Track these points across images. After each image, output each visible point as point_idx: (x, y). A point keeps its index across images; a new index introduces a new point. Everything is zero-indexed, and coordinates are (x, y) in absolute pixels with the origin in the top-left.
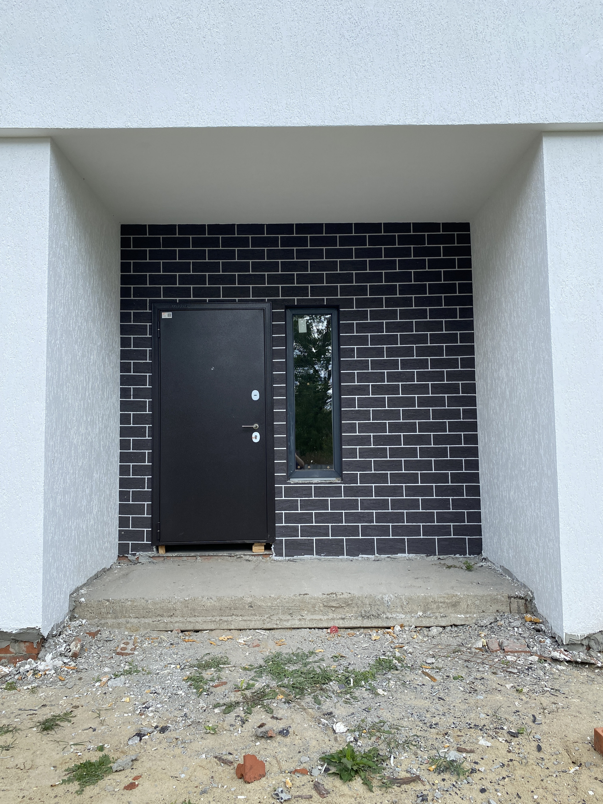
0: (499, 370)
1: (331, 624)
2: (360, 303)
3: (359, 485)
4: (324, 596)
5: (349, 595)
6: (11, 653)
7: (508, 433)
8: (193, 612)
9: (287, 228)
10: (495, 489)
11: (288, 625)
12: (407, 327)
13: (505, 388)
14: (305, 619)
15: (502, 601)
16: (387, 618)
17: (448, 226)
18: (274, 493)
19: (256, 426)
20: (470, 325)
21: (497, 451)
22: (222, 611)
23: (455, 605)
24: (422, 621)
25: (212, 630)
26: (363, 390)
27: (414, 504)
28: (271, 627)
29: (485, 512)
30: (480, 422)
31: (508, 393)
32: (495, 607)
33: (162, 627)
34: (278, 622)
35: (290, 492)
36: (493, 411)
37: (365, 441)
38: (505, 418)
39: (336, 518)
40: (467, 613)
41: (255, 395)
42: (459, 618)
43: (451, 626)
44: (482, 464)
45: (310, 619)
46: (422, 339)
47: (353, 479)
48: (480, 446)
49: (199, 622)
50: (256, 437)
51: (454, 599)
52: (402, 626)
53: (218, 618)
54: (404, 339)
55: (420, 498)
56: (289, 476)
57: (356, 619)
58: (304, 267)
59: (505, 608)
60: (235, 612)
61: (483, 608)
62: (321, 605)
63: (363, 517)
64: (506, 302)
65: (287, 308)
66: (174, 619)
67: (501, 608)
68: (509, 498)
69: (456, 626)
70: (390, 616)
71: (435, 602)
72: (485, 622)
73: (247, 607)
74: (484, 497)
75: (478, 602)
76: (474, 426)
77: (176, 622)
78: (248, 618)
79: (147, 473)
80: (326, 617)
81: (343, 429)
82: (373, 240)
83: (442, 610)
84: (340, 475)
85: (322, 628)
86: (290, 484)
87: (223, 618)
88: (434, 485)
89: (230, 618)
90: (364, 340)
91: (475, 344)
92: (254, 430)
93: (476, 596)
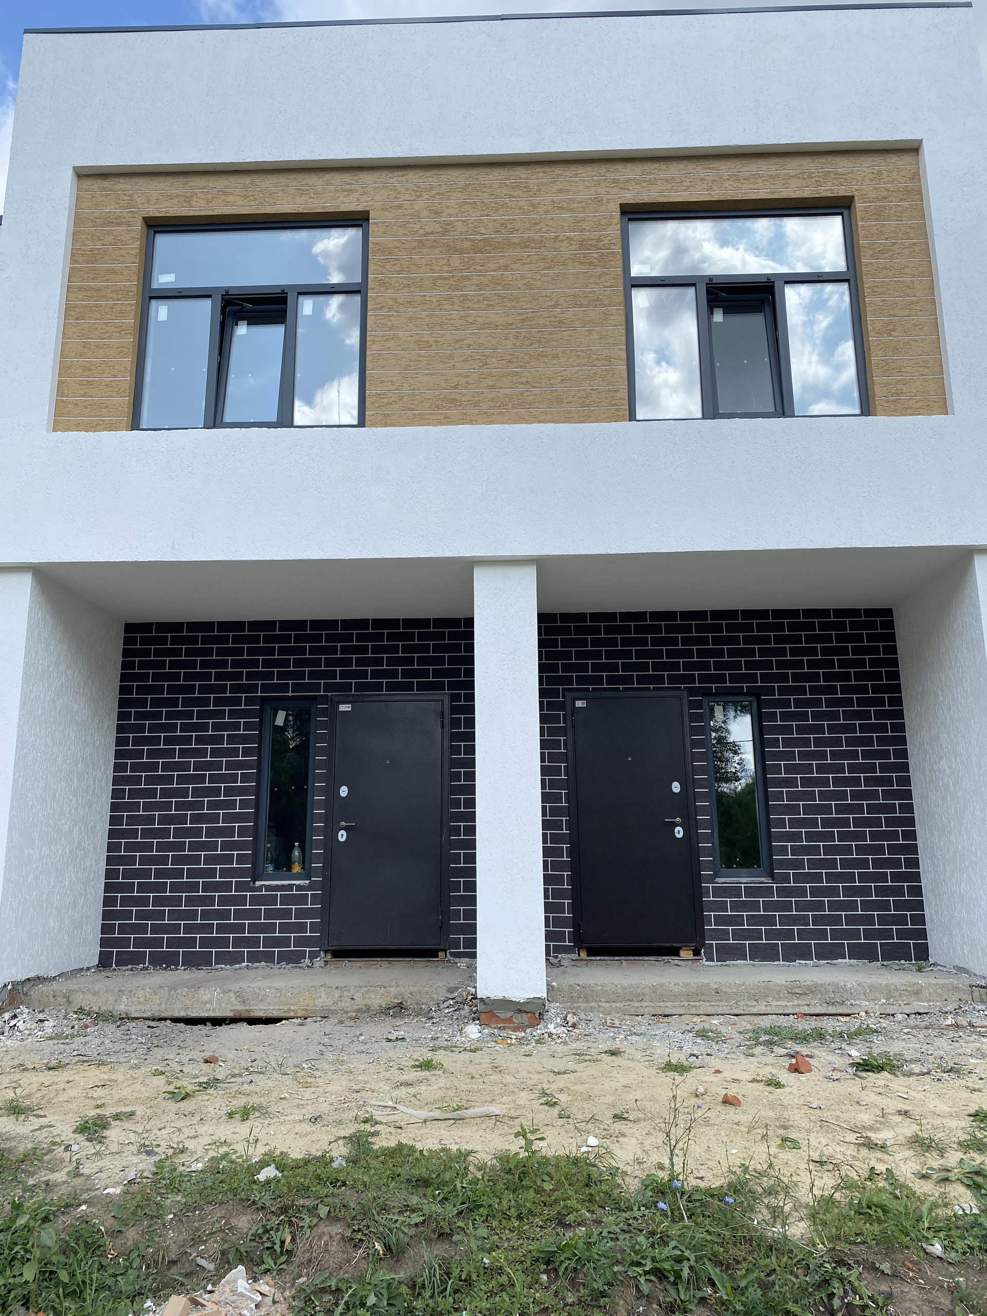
0: (939, 763)
1: (797, 1010)
2: (782, 691)
3: (792, 885)
4: (788, 983)
5: (812, 983)
6: (515, 1023)
7: (954, 826)
8: (662, 997)
9: (701, 615)
10: (942, 885)
11: (755, 1010)
12: (834, 716)
13: (948, 781)
14: (771, 1005)
15: (963, 990)
16: (851, 1005)
17: (870, 612)
18: (702, 893)
19: (678, 819)
20: (900, 714)
21: (942, 845)
22: (689, 996)
23: (917, 993)
24: (885, 1008)
25: (681, 1015)
26: (792, 783)
27: (852, 906)
28: (738, 1013)
29: (930, 913)
30: (918, 816)
31: (951, 785)
32: (957, 996)
33: (632, 1011)
34: (745, 1008)
35: (718, 892)
36: (934, 803)
37: (796, 837)
38: (950, 810)
39: (770, 921)
40: (930, 1001)
41: (676, 787)
42: (922, 1006)
43: (915, 1014)
44: (923, 861)
45: (776, 1005)
46: (851, 729)
47: (786, 878)
48: (920, 842)
49: (669, 1007)
50: (679, 832)
51: (916, 988)
52: (866, 1012)
53: (686, 1004)
54: (831, 729)
55: (859, 899)
56: (716, 875)
57: (821, 1005)
58: (720, 653)
59: (965, 997)
60: (702, 998)
61: (945, 996)
62: (786, 992)
63: (798, 920)
64: (943, 695)
65: (703, 695)
66: (644, 1004)
67: (963, 997)
68: (960, 892)
69: (920, 1014)
70: (854, 1003)
71: (897, 990)
72: (949, 1008)
73: (713, 993)
74: (928, 897)
75: (939, 991)
76: (911, 822)
77: (646, 1007)
78: (716, 1004)
79: (566, 869)
80: (791, 1004)
81: (772, 824)
82: (792, 627)
83: (904, 998)
84: (772, 876)
85: (788, 1015)
86: (718, 883)
87: (691, 1003)
88: (873, 884)
89: (698, 1004)
90: (789, 730)
91: (907, 734)
92: (676, 825)
93: (937, 984)
